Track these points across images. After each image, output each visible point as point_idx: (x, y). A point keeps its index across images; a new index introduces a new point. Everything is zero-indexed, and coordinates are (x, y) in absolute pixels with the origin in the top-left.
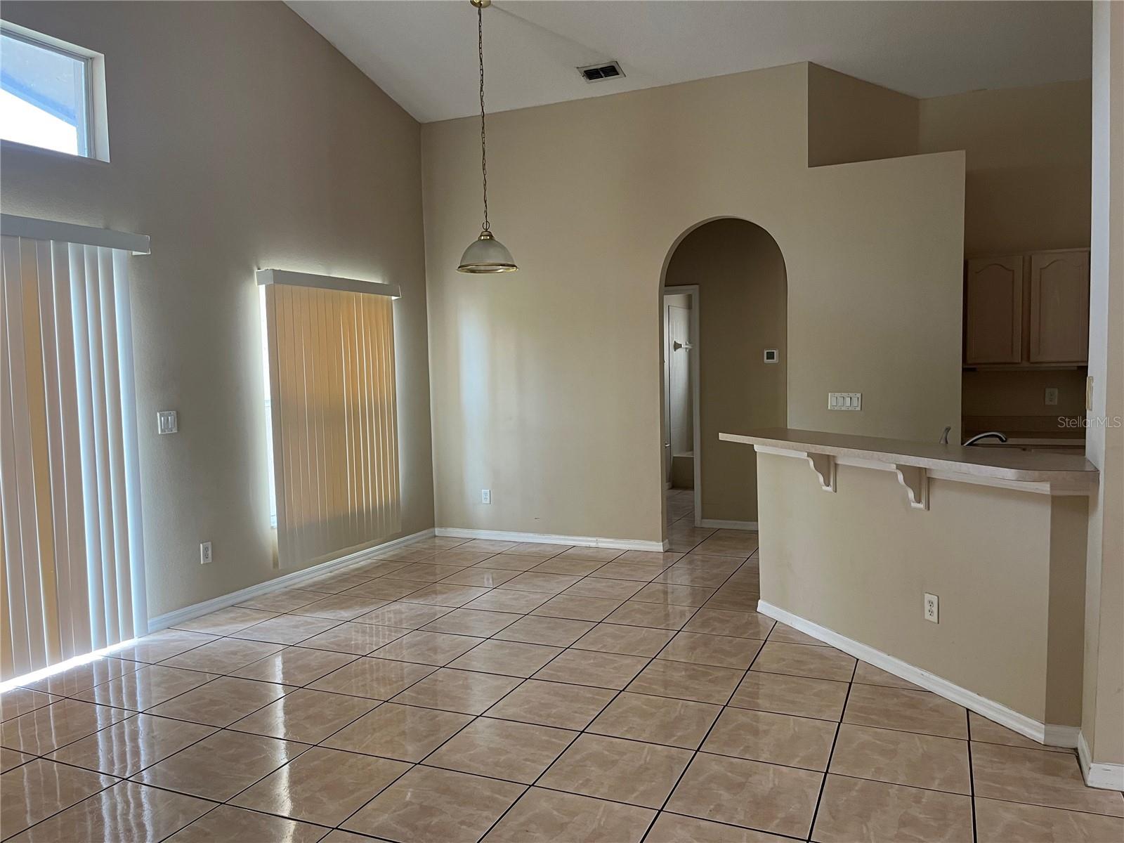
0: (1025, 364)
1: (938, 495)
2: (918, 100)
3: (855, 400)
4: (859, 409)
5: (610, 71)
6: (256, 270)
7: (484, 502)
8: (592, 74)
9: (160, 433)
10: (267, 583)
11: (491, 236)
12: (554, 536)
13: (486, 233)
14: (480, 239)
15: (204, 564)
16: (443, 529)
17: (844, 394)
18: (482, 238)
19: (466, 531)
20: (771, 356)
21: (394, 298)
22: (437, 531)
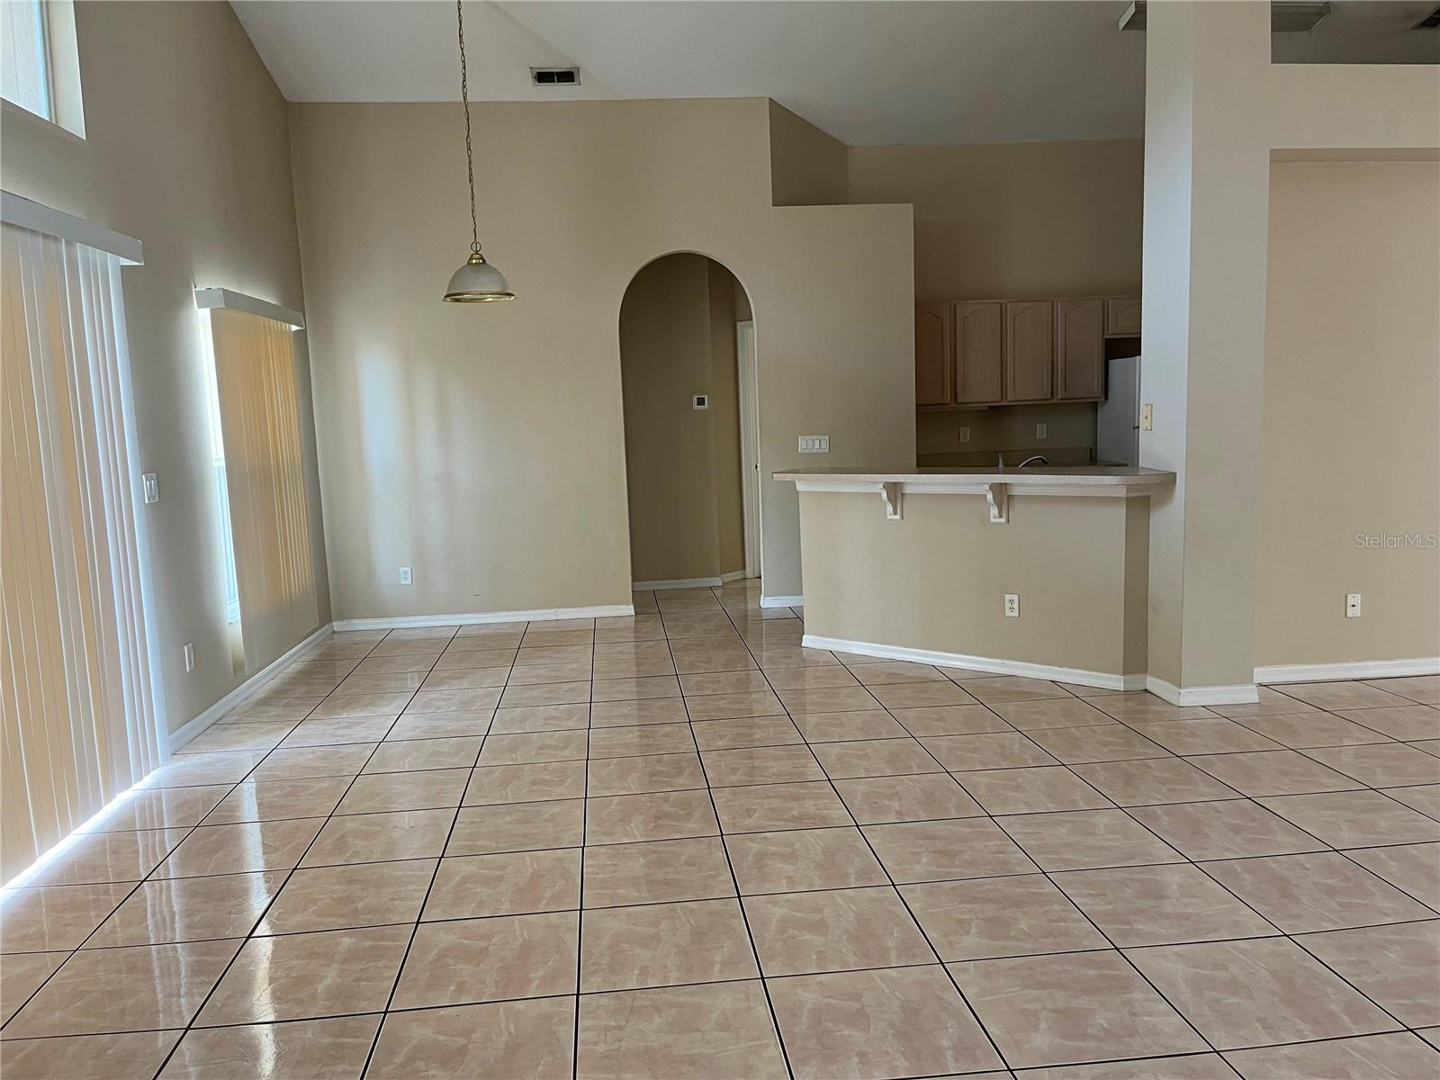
0: (955, 405)
1: (1018, 509)
2: (846, 147)
3: (823, 442)
4: (827, 450)
5: (567, 77)
6: (194, 290)
7: (404, 582)
8: (543, 77)
9: (147, 501)
10: (232, 694)
11: (484, 261)
12: (502, 614)
13: (477, 256)
14: (469, 263)
15: (190, 672)
16: (345, 622)
17: (814, 437)
18: (474, 261)
19: (378, 620)
20: (701, 401)
21: (294, 328)
22: (336, 626)
